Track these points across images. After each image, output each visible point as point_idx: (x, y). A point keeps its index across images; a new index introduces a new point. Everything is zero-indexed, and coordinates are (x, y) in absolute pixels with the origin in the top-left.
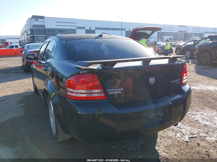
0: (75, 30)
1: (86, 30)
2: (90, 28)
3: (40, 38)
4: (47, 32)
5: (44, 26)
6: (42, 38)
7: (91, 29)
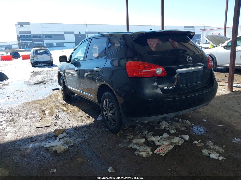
0: (63, 35)
1: (75, 35)
2: (80, 32)
3: (26, 45)
4: (33, 38)
5: (30, 32)
6: (28, 45)
7: (81, 34)
